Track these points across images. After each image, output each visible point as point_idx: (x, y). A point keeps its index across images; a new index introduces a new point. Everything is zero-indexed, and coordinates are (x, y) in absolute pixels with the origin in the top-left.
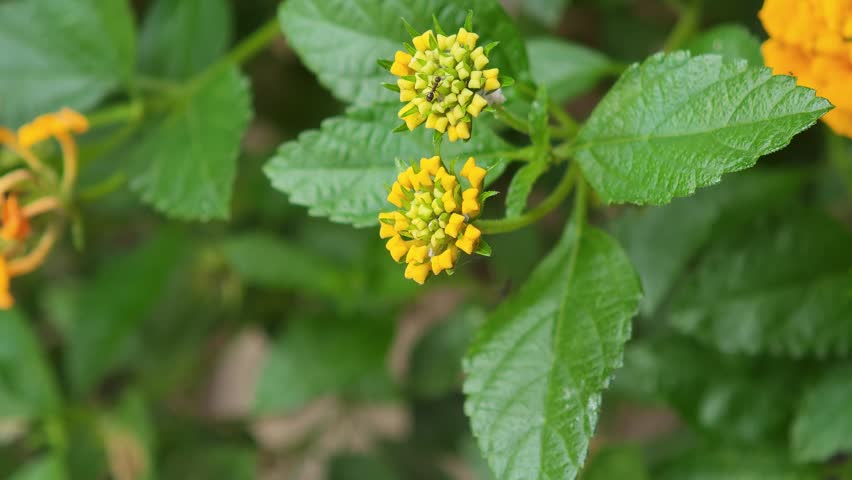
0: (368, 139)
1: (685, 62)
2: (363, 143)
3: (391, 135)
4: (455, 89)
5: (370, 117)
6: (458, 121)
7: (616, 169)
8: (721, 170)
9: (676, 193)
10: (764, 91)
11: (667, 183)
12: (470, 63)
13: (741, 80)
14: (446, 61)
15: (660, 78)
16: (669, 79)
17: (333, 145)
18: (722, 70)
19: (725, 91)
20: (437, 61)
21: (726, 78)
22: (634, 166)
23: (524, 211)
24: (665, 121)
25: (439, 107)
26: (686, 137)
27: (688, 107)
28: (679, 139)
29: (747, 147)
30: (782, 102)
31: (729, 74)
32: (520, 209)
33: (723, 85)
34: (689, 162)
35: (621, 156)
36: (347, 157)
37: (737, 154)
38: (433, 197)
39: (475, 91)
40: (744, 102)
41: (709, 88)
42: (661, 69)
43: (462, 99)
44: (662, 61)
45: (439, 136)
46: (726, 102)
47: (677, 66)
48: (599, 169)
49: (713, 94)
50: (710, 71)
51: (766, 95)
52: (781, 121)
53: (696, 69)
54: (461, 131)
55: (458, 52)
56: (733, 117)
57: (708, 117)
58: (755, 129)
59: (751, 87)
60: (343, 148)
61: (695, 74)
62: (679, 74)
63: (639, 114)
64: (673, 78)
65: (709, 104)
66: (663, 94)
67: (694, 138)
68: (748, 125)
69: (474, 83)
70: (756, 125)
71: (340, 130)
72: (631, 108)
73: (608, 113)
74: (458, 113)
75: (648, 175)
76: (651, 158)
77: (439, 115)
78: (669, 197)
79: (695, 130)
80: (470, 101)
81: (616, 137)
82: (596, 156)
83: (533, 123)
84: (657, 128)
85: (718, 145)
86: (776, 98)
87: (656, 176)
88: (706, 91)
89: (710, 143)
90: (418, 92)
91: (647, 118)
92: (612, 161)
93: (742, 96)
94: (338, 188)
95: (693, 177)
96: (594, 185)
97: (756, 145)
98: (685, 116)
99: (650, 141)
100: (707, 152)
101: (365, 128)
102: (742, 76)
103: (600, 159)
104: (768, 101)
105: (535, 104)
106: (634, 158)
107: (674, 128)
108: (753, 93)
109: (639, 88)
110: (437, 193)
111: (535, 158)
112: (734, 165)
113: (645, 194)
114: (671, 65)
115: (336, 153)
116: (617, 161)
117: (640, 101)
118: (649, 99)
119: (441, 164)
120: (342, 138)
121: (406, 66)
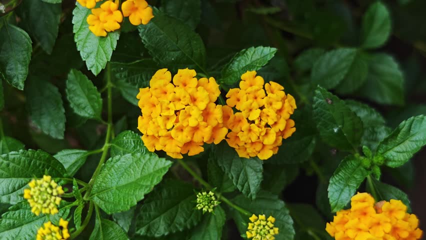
0: (19, 215)
1: (119, 159)
2: (18, 218)
3: (27, 211)
4: (49, 198)
5: (17, 208)
6: (53, 208)
7: (108, 201)
8: (143, 194)
9: (131, 205)
10: (148, 162)
11: (127, 203)
12: (51, 187)
13: (140, 161)
14: (43, 189)
15: (112, 166)
16: (116, 166)
17: (8, 222)
18: (133, 158)
19: (136, 165)
20: (39, 190)
21: (134, 161)
22: (114, 198)
23: (82, 224)
24: (119, 180)
25: (45, 205)
26: (128, 184)
27: (125, 174)
28: (126, 186)
29: (149, 183)
30: (155, 165)
31: (135, 159)
32: (80, 224)
33: (135, 163)
34: (132, 193)
35: (108, 196)
36: (14, 224)
37: (147, 187)
38: (52, 236)
39: (55, 196)
40: (143, 168)
41: (130, 165)
42: (112, 163)
43: (52, 200)
44: (112, 161)
45: (49, 215)
46: (137, 169)
47: (117, 161)
48: (102, 202)
49: (132, 167)
50: (129, 160)
51: (149, 164)
52: (157, 172)
53: (124, 160)
54: (55, 211)
55: (46, 185)
56: (141, 174)
57: (133, 175)
58: (150, 177)
59: (144, 162)
60: (12, 221)
61: (124, 162)
62: (119, 163)
63: (110, 180)
64: (117, 165)
65: (132, 171)
66: (116, 172)
67: (131, 184)
68: (147, 176)
69: (55, 194)
70: (150, 175)
71: (8, 216)
72: (106, 179)
73: (99, 183)
74: (52, 205)
75: (119, 201)
76: (118, 195)
77: (45, 208)
78: (129, 207)
79: (130, 181)
80: (55, 200)
81: (105, 190)
82: (100, 198)
83: (75, 193)
84: (117, 183)
85: (139, 185)
86: (153, 164)
87: (122, 200)
88: (130, 167)
89: (136, 185)
90: (36, 202)
91: (113, 181)
92: (106, 198)
93: (142, 166)
94: (14, 236)
95: (135, 199)
96: (102, 209)
97: (152, 182)
98: (125, 177)
99: (117, 189)
100: (137, 189)
101: (17, 212)
102: (140, 159)
103: (101, 199)
104: (151, 165)
105: (74, 187)
106: (113, 196)
107: (123, 182)
108: (145, 164)
109: (107, 171)
110: (53, 234)
111: (79, 204)
112: (147, 191)
113: (121, 208)
114: (115, 161)
115: (9, 224)
116: (107, 198)
117: (109, 176)
118: (111, 174)
119: (52, 224)
120: (10, 218)
121: (29, 194)
